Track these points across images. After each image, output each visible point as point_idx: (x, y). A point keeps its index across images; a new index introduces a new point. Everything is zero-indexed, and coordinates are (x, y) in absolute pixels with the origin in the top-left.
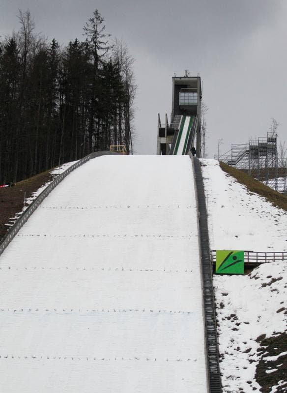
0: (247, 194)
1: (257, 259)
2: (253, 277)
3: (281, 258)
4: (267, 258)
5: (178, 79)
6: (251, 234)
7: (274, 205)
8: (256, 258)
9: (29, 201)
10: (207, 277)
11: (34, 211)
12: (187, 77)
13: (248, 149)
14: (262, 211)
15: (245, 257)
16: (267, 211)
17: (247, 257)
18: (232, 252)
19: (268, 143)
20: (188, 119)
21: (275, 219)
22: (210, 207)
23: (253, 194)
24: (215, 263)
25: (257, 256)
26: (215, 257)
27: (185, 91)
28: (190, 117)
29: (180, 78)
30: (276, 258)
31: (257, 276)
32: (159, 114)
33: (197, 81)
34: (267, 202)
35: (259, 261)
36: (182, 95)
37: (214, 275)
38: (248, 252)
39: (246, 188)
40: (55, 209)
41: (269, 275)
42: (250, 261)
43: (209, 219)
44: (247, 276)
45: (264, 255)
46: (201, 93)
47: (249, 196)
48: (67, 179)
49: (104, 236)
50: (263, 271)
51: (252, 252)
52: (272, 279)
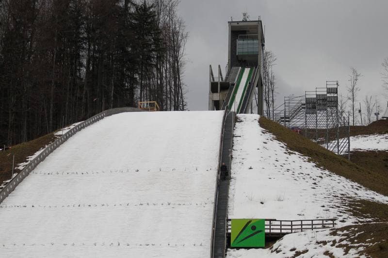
0: (285, 153)
1: (281, 229)
2: (274, 251)
3: (311, 227)
4: (293, 227)
5: (236, 24)
6: (279, 200)
7: (318, 166)
8: (279, 227)
9: (21, 167)
10: (219, 251)
11: (24, 178)
12: (246, 21)
13: (304, 102)
14: (299, 172)
15: (266, 227)
16: (305, 172)
17: (268, 227)
18: (250, 222)
19: (328, 95)
20: (247, 71)
21: (314, 182)
22: (236, 169)
23: (292, 153)
24: (230, 234)
25: (281, 225)
26: (229, 227)
27: (243, 38)
28: (249, 69)
29: (238, 22)
30: (303, 227)
31: (278, 250)
32: (210, 66)
33: (258, 26)
34: (309, 162)
35: (283, 231)
36: (239, 42)
37: (229, 249)
38: (270, 220)
39: (285, 146)
40: (50, 175)
41: (292, 247)
42: (272, 231)
43: (231, 183)
44: (268, 249)
45: (290, 223)
46: (263, 40)
47: (287, 155)
48: (71, 140)
49: (103, 205)
50: (287, 243)
51: (275, 220)
52: (296, 252)
